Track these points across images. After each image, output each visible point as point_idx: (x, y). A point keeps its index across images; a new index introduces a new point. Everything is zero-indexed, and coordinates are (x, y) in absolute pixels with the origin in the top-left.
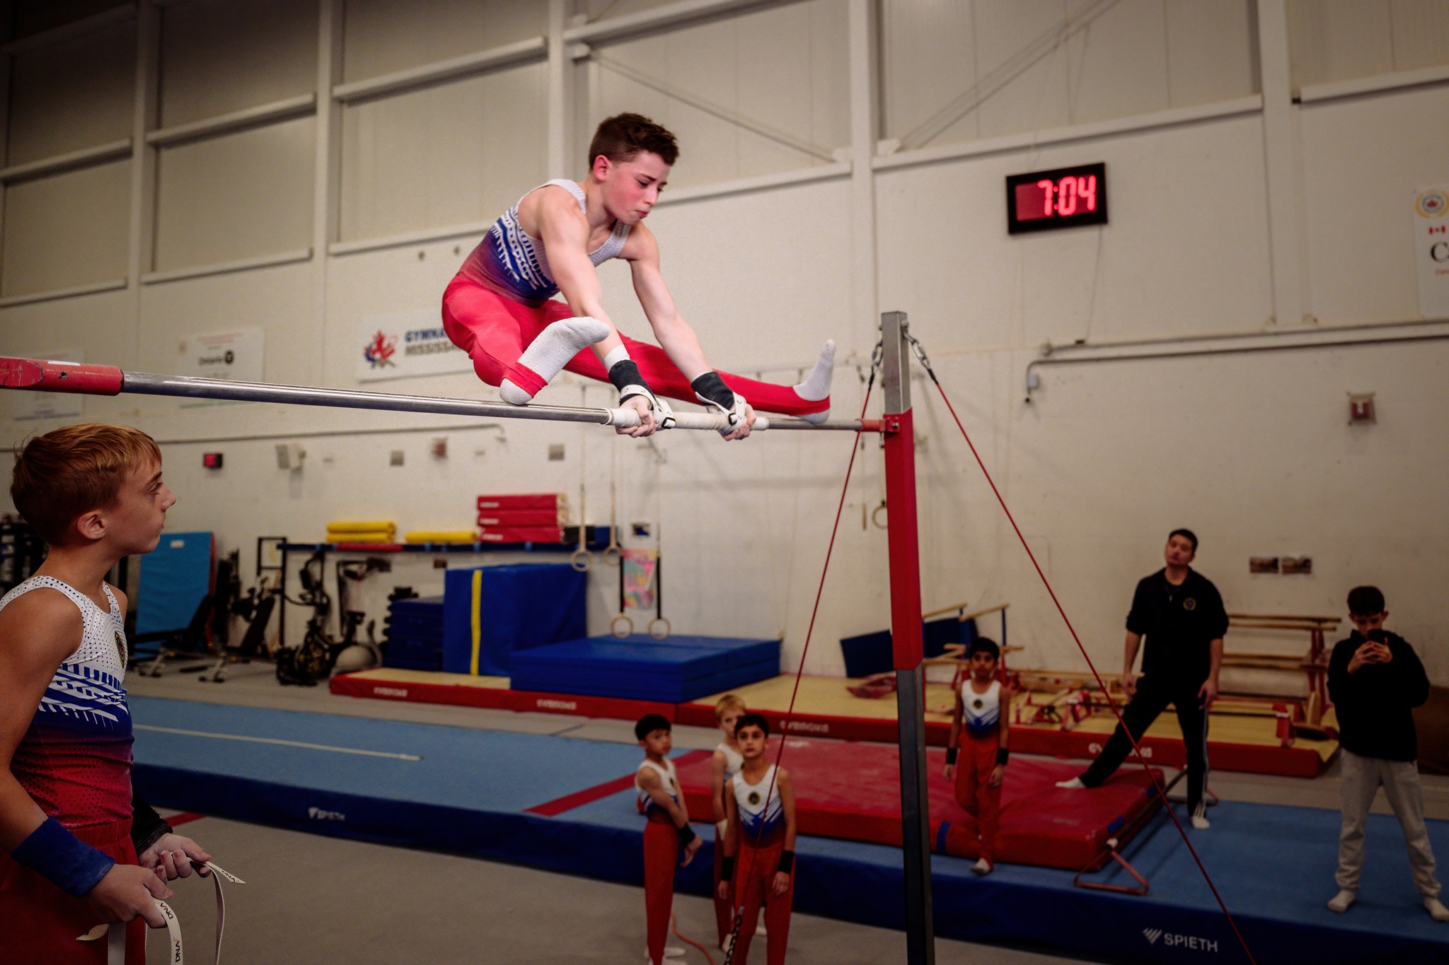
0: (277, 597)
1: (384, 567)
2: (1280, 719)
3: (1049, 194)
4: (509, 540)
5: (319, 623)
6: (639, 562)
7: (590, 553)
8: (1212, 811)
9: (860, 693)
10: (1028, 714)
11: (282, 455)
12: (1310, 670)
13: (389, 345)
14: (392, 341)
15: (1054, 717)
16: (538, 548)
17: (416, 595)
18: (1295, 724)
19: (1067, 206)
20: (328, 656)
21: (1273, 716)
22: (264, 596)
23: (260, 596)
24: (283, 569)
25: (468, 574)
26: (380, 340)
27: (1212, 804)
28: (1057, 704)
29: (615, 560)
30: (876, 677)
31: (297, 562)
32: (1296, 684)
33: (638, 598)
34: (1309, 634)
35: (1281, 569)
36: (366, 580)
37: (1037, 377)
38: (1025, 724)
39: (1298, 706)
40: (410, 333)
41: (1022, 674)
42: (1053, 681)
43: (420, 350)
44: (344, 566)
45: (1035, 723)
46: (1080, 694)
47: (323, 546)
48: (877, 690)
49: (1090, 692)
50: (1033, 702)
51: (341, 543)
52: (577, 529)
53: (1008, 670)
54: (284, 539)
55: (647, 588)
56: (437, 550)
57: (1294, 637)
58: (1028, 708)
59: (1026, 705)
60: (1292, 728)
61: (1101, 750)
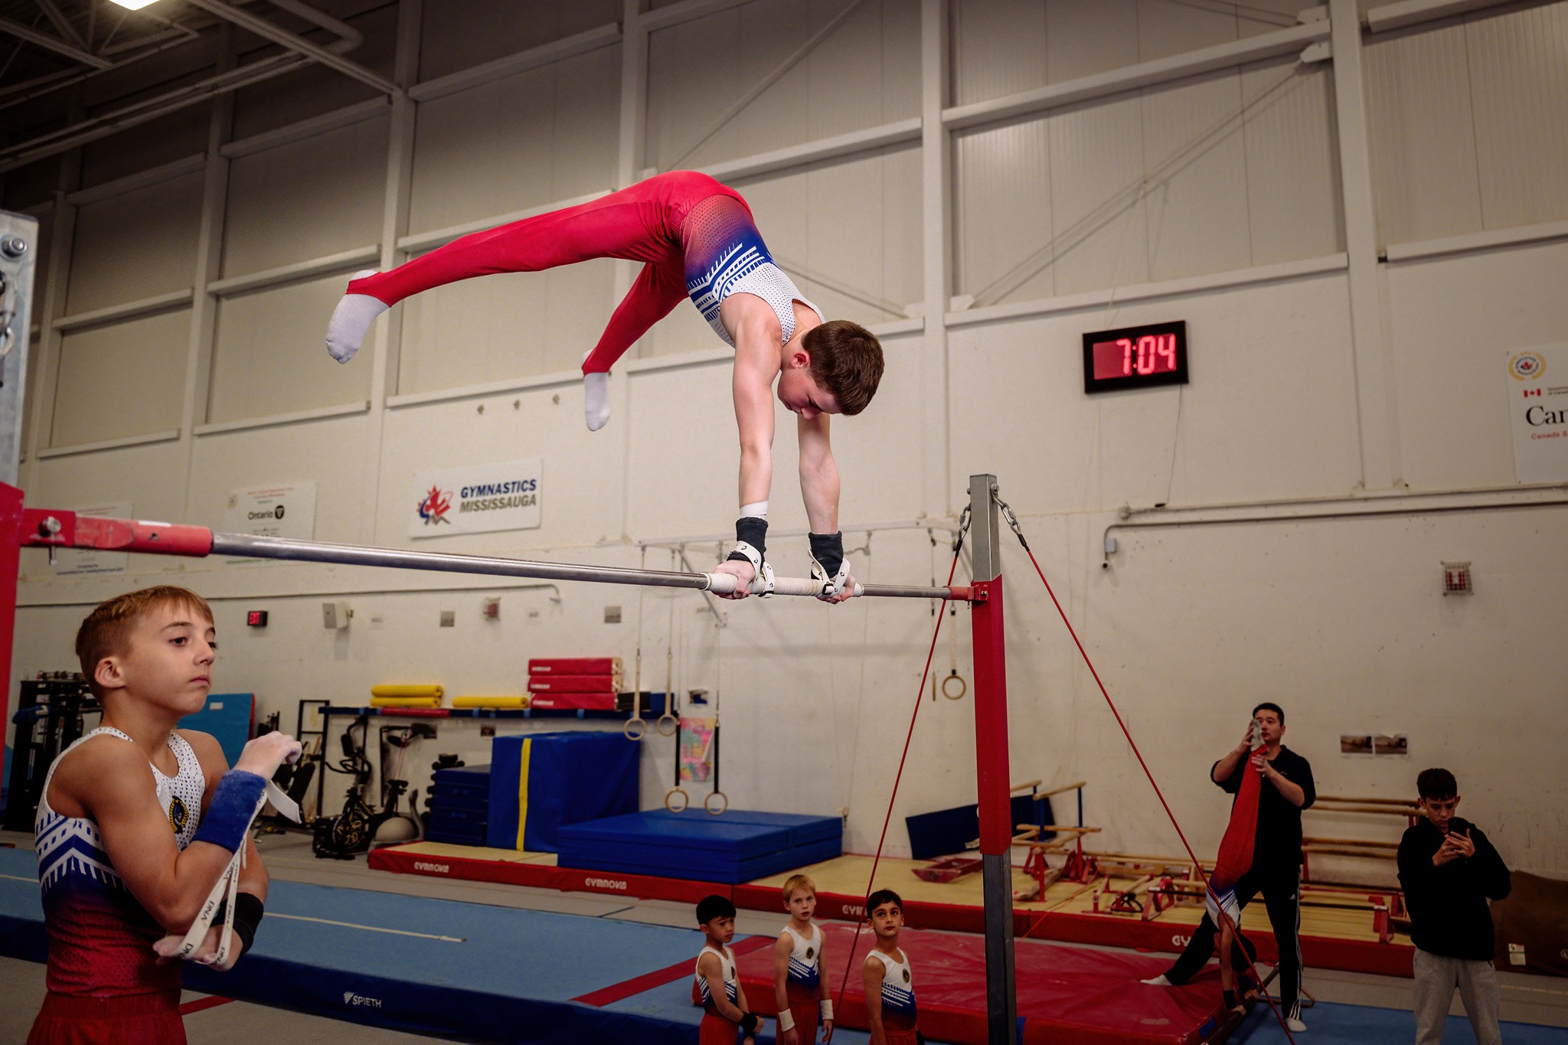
0: (317, 764)
1: (430, 733)
2: (1378, 911)
3: (1127, 353)
4: (562, 707)
5: (359, 792)
6: (696, 731)
7: (643, 722)
8: (1308, 1012)
9: (926, 876)
10: (1106, 902)
11: (329, 614)
13: (444, 501)
14: (448, 497)
15: (1134, 905)
16: (591, 715)
17: (462, 764)
18: (1392, 917)
19: (1146, 365)
20: (367, 826)
21: (1371, 909)
22: (304, 763)
24: (324, 733)
25: (517, 742)
26: (435, 495)
27: (1310, 1005)
28: (1137, 891)
29: (671, 729)
30: (943, 859)
31: (339, 726)
33: (693, 770)
34: (1407, 818)
35: (1374, 749)
36: (410, 748)
37: (1116, 542)
38: (1103, 912)
39: (1397, 897)
40: (466, 488)
41: (1099, 858)
42: (1131, 866)
43: (474, 507)
44: (387, 732)
45: (1113, 912)
46: (1162, 880)
47: (367, 710)
48: (945, 873)
49: (1173, 878)
50: (1112, 888)
51: (386, 707)
52: (632, 695)
53: (1084, 854)
54: (327, 702)
55: (703, 759)
56: (485, 716)
57: (1390, 823)
58: (1106, 895)
59: (1104, 892)
60: (1390, 922)
61: (1186, 944)
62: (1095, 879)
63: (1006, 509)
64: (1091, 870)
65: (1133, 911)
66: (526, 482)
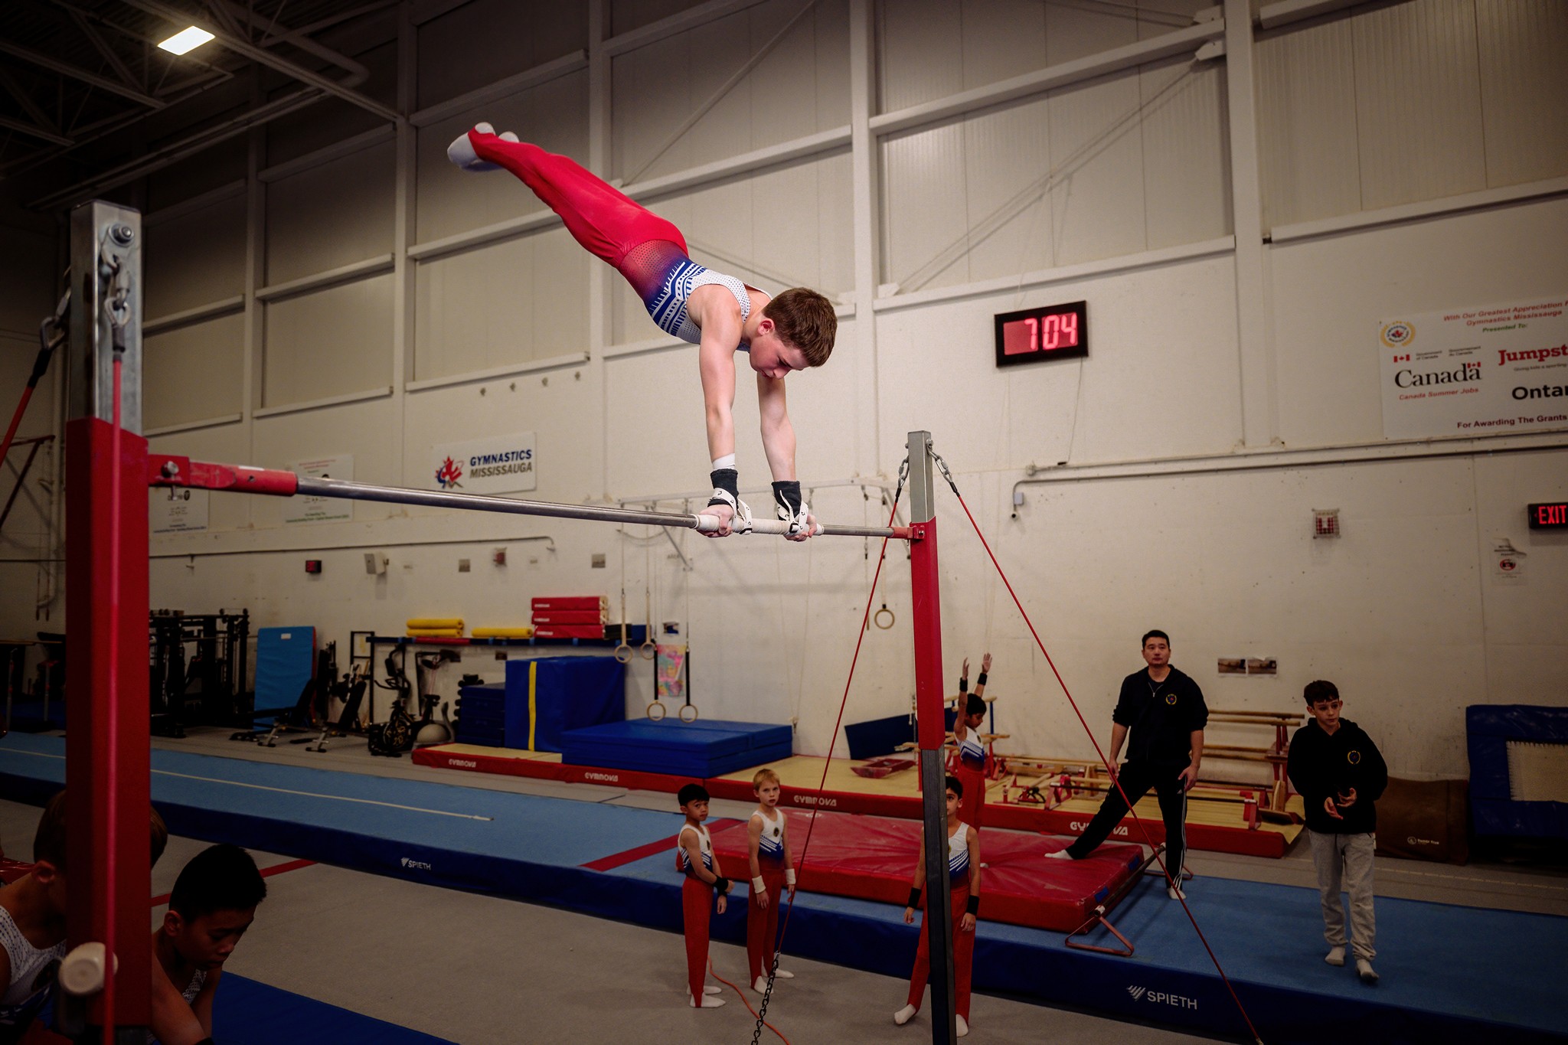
0: (368, 682)
1: (455, 658)
2: (1249, 803)
3: (1034, 330)
4: (560, 636)
5: (402, 705)
6: (670, 656)
7: (628, 648)
8: (1187, 884)
9: (864, 773)
10: (1014, 794)
11: (370, 562)
12: (1274, 761)
13: (457, 469)
14: (460, 464)
15: (1037, 797)
16: (584, 643)
17: (482, 682)
18: (1260, 809)
19: (1051, 341)
20: (409, 732)
21: (1242, 802)
22: (356, 682)
23: (353, 681)
24: (372, 658)
25: (526, 664)
26: (449, 464)
27: (1188, 878)
28: (1040, 786)
29: (650, 655)
30: (876, 759)
31: (383, 652)
32: (1262, 773)
33: (669, 687)
34: (1275, 727)
35: (1247, 670)
36: (440, 669)
37: (1023, 495)
38: (1011, 803)
39: (1264, 793)
40: (474, 458)
41: (1007, 759)
42: (1035, 766)
43: (482, 473)
44: (421, 657)
45: (1020, 803)
46: (1061, 778)
47: (404, 639)
48: (878, 770)
49: (1070, 776)
50: (1018, 784)
51: (419, 637)
52: (619, 627)
53: (995, 756)
54: (372, 633)
55: (676, 678)
56: (499, 644)
57: (1259, 731)
58: (1014, 789)
59: (1012, 787)
60: (1258, 812)
61: (1082, 829)
62: (1004, 776)
63: (939, 460)
64: (1001, 769)
65: (1037, 802)
66: (523, 452)
